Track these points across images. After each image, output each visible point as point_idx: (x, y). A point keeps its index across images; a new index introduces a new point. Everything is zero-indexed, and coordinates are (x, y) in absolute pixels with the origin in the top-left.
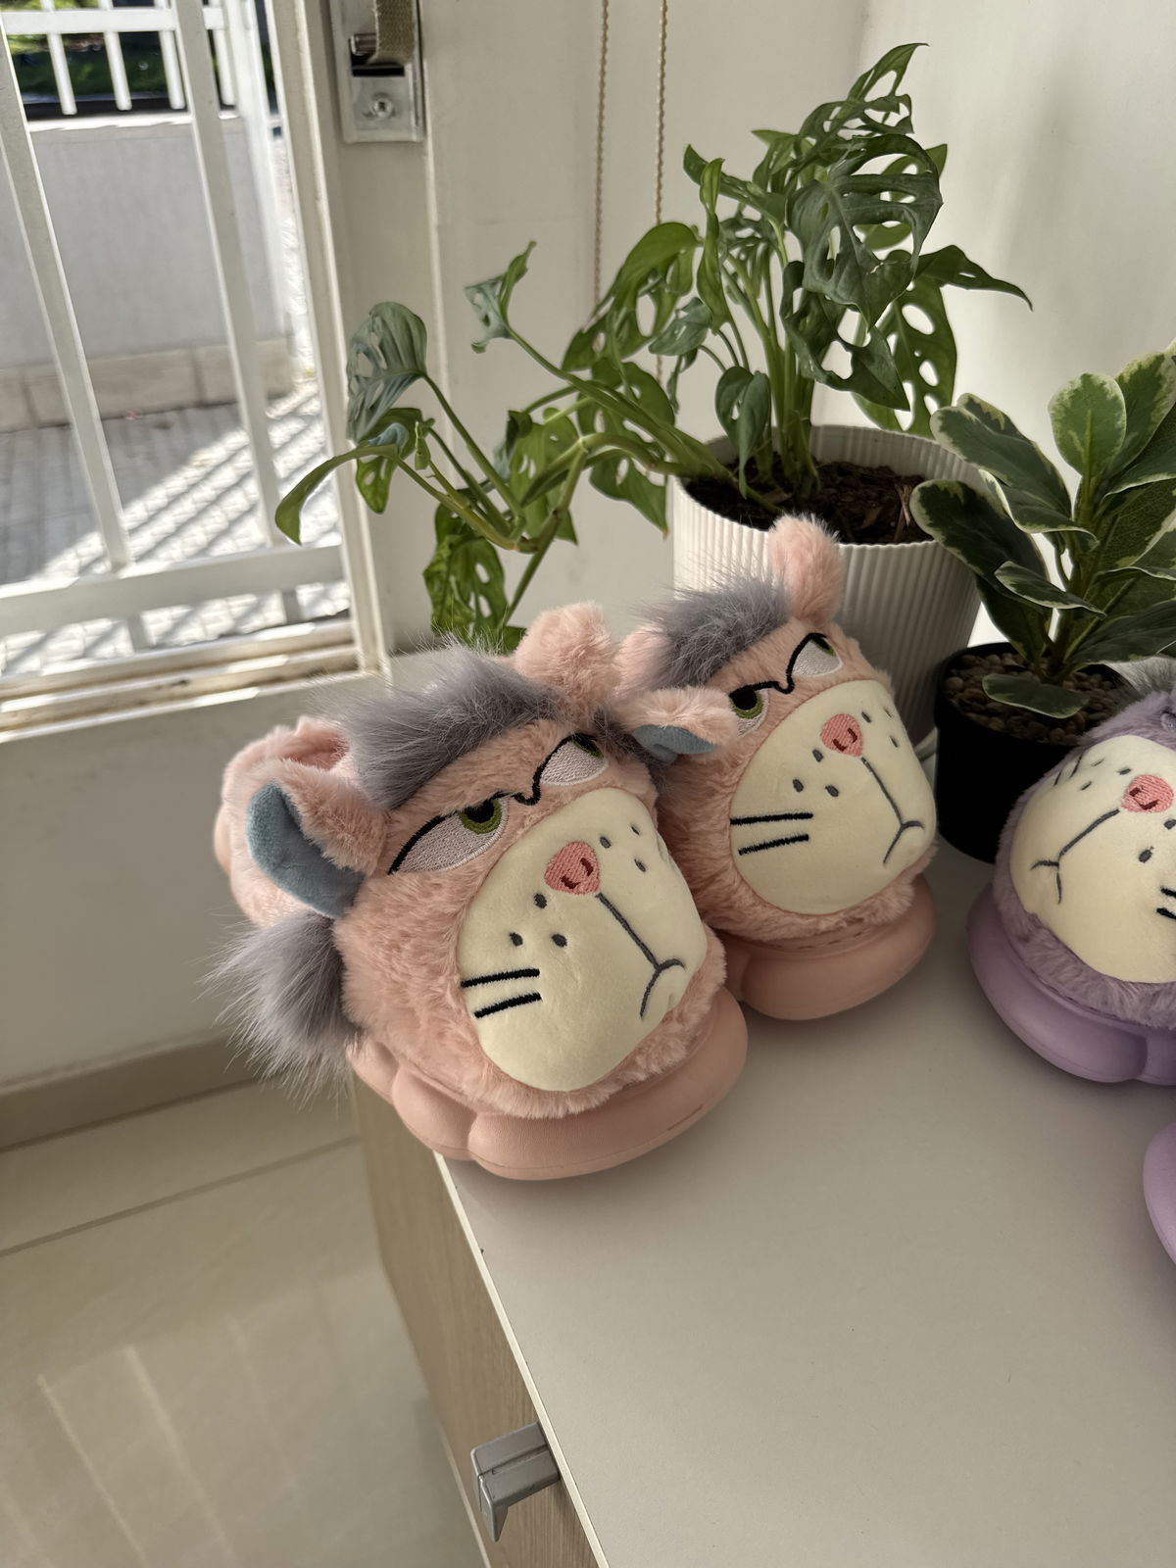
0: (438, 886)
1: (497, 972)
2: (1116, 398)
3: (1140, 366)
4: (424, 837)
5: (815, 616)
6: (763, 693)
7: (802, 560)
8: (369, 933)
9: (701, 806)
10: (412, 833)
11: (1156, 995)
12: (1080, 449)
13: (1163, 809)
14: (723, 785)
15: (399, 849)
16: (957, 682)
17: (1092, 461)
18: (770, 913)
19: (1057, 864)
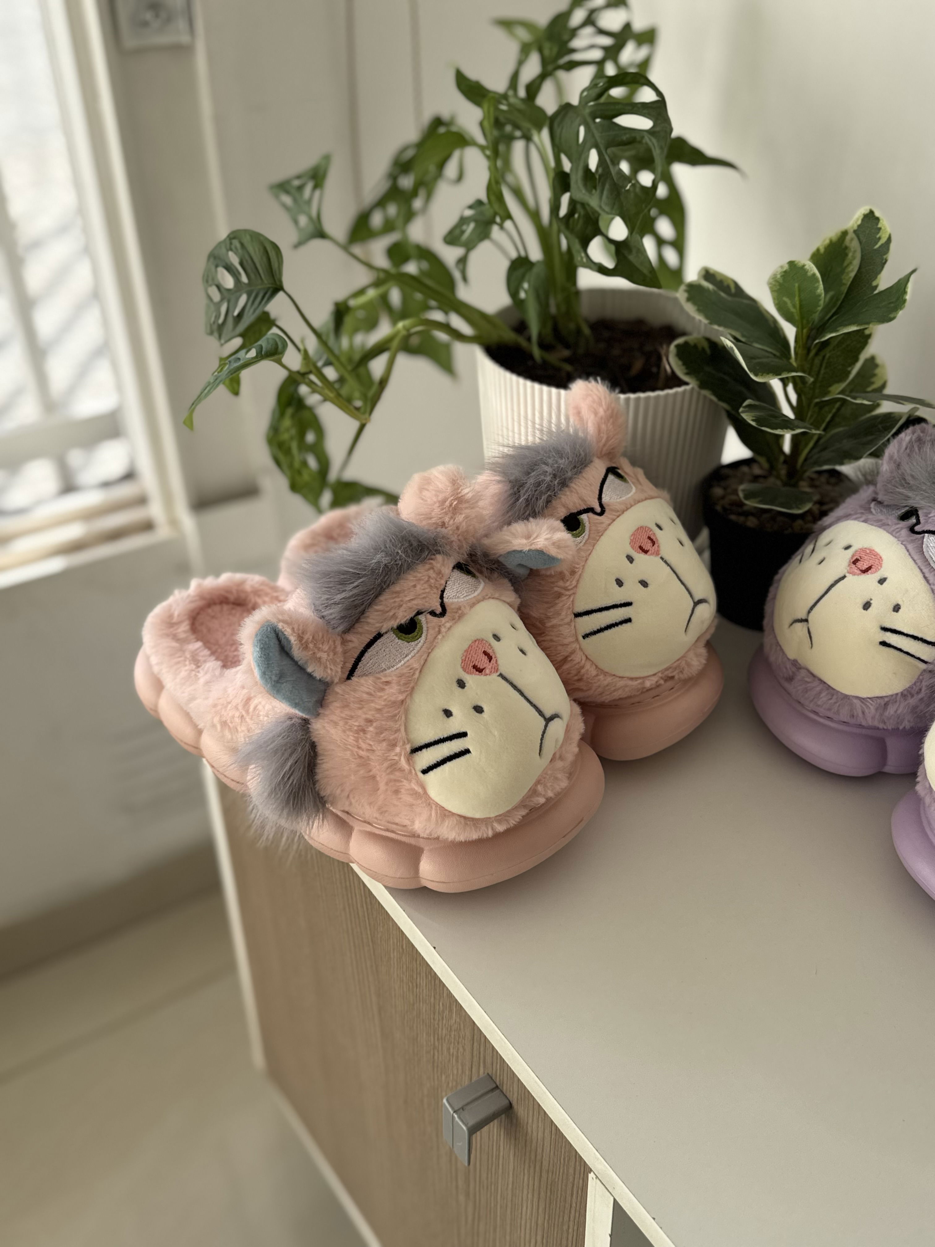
0: (387, 683)
1: (437, 738)
2: (814, 275)
3: (831, 241)
4: (369, 650)
5: (610, 455)
6: (584, 517)
7: (596, 413)
8: (341, 723)
9: (552, 606)
10: (361, 648)
11: (886, 704)
12: (793, 310)
13: (876, 571)
14: (566, 589)
15: (352, 661)
16: (718, 491)
17: (802, 317)
18: (609, 679)
19: (806, 620)
